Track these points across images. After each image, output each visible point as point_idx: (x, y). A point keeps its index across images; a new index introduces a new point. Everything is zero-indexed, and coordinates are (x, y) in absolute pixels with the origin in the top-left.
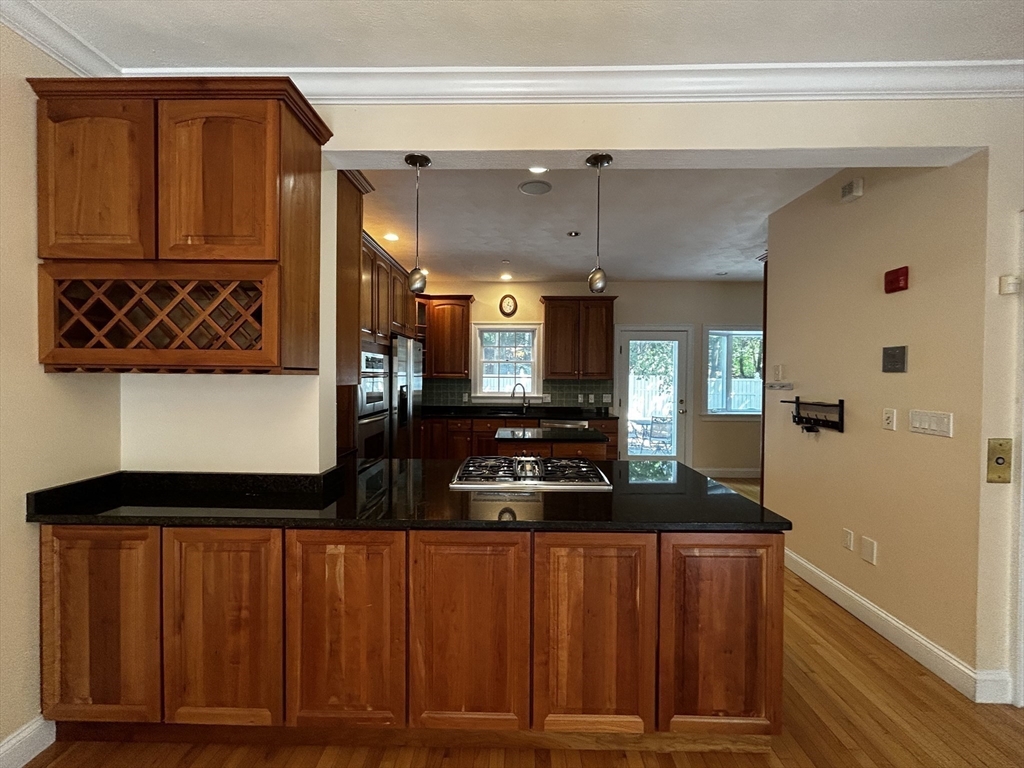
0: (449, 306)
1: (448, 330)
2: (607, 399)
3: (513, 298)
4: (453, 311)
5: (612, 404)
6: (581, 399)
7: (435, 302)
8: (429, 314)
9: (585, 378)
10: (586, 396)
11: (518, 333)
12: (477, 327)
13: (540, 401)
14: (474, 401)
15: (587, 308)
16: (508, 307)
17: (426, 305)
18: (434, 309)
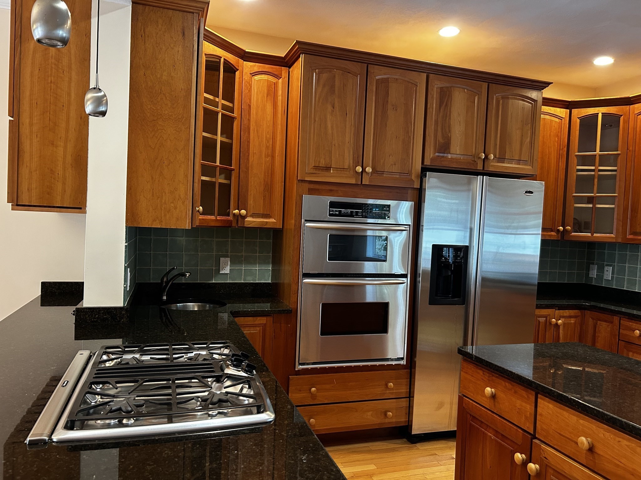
7: (639, 107)
8: (626, 128)
17: (622, 115)
18: (636, 121)
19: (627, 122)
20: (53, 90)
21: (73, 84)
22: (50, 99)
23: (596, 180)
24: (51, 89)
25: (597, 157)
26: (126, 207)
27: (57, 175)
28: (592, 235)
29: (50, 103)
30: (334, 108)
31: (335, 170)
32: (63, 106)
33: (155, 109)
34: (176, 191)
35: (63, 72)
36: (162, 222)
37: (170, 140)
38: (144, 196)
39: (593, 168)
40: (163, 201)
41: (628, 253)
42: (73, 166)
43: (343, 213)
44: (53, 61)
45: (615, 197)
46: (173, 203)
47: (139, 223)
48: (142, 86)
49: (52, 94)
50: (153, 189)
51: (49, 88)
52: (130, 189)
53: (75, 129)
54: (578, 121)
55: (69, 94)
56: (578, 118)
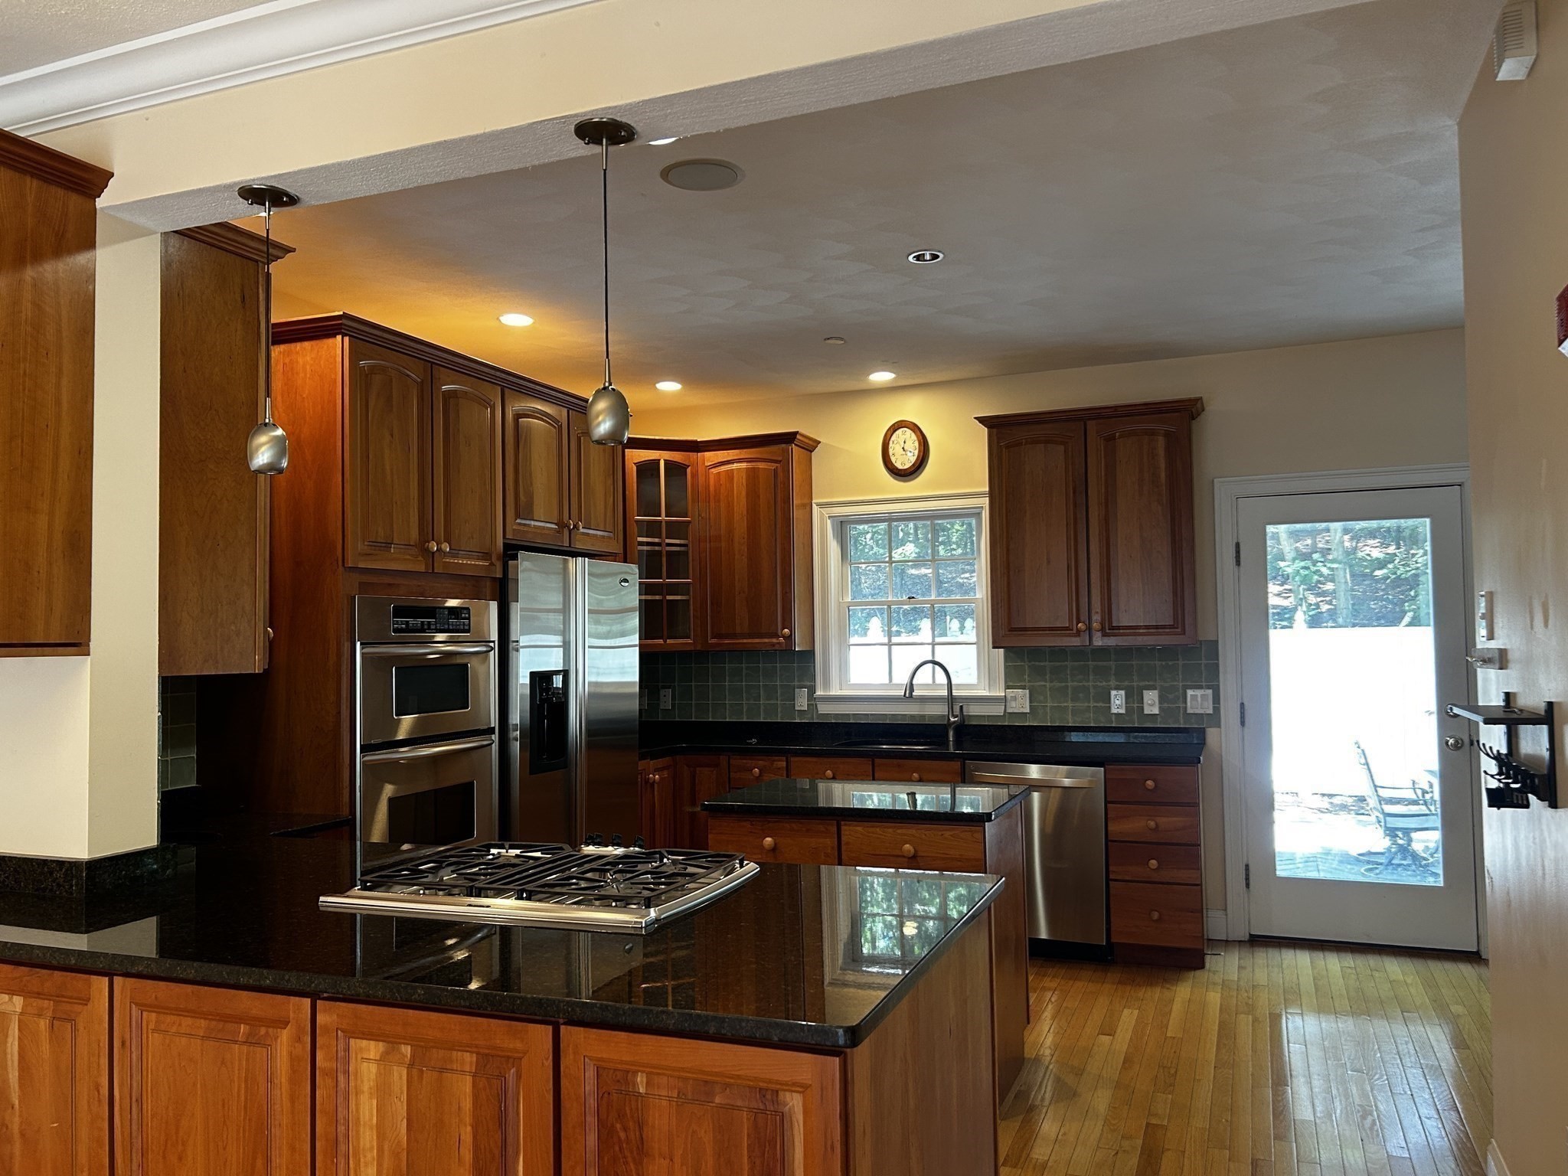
0: (744, 465)
1: (741, 528)
2: (1197, 700)
3: (915, 428)
4: (752, 474)
5: (1215, 718)
6: (1118, 702)
7: (711, 457)
8: (695, 486)
9: (1111, 642)
10: (1134, 697)
11: (933, 521)
12: (826, 511)
13: (998, 710)
14: (824, 709)
15: (1110, 439)
16: (904, 453)
17: (689, 466)
18: (707, 476)
19: (695, 475)
20: (29, 391)
21: (65, 381)
22: (23, 409)
23: (664, 559)
24: (24, 390)
25: (664, 524)
26: (159, 637)
27: (36, 574)
28: (665, 642)
29: (23, 419)
30: (392, 436)
31: (397, 548)
32: (47, 426)
33: (202, 438)
34: (238, 599)
35: (47, 354)
36: (217, 662)
37: (228, 500)
38: (188, 613)
39: (656, 540)
40: (219, 621)
41: (693, 665)
42: (66, 554)
43: (411, 625)
44: (29, 329)
45: (688, 584)
46: (234, 623)
47: (181, 668)
48: (180, 392)
49: (26, 400)
50: (202, 598)
51: (21, 386)
52: (166, 599)
53: (68, 476)
54: (635, 468)
55: (58, 403)
56: (635, 464)
